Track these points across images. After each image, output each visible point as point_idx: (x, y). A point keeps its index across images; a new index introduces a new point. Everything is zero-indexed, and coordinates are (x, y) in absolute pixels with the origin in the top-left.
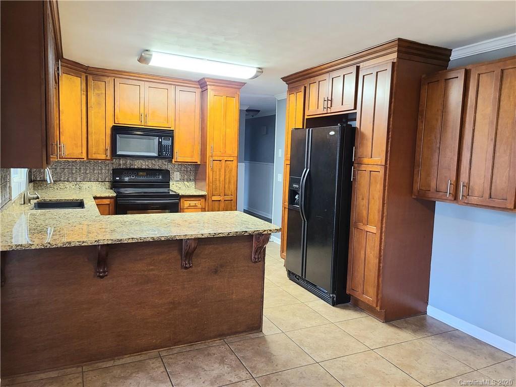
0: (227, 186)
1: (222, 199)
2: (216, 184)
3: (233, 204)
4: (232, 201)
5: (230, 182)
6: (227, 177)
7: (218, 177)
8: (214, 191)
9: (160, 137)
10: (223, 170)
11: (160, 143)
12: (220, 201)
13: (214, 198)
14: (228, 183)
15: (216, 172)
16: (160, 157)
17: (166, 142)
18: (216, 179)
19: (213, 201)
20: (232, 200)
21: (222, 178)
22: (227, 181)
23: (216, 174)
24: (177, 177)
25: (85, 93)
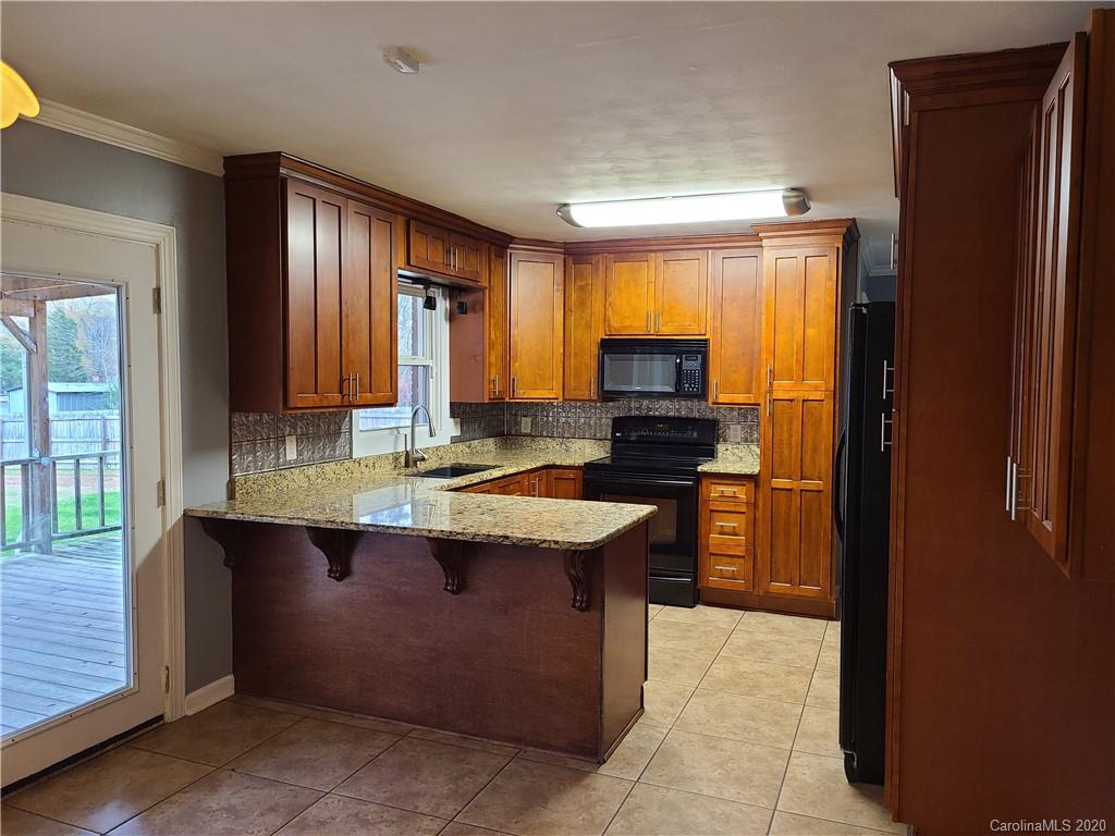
0: (807, 457)
1: (795, 487)
2: (782, 452)
3: (823, 500)
4: (821, 494)
5: (815, 450)
6: (809, 437)
7: (785, 435)
8: (776, 465)
9: (679, 354)
10: (797, 424)
11: (679, 367)
12: (790, 490)
13: (778, 483)
14: (810, 452)
15: (782, 426)
16: (679, 393)
17: (692, 365)
18: (782, 440)
19: (772, 489)
20: (821, 491)
21: (796, 439)
22: (808, 446)
23: (782, 429)
24: (735, 436)
25: (561, 287)
